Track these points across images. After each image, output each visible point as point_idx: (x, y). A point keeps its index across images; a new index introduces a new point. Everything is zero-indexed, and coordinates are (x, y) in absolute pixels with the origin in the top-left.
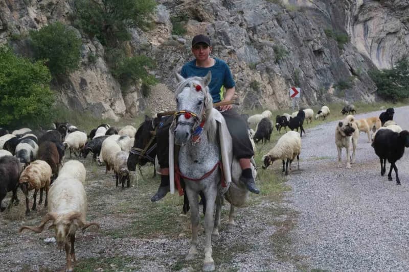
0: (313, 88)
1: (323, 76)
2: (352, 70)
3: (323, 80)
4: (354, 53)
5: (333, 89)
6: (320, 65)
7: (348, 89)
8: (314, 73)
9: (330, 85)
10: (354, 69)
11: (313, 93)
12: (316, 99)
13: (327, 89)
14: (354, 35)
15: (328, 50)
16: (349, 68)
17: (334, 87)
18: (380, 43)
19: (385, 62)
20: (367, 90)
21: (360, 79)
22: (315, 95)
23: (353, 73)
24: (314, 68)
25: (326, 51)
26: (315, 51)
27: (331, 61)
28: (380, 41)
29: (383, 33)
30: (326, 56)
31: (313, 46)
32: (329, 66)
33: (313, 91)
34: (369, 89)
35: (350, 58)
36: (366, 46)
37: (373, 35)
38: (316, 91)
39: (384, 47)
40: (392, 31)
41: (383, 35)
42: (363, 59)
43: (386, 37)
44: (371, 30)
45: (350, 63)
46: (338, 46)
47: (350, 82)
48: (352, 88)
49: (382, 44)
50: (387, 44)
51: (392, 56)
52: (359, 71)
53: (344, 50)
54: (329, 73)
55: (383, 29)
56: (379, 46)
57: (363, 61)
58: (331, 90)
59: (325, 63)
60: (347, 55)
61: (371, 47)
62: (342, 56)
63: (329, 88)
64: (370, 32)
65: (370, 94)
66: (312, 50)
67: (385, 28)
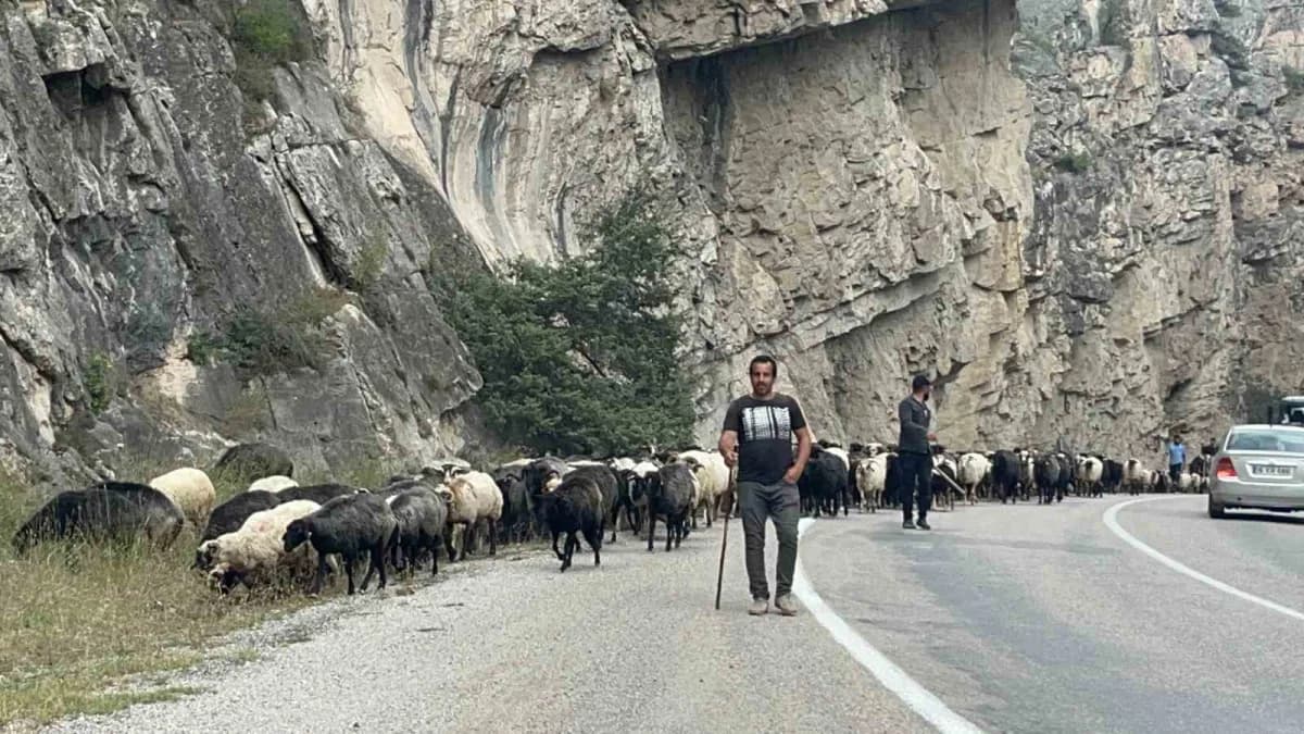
0: (28, 356)
1: (118, 268)
2: (322, 248)
3: (117, 298)
4: (338, 133)
5: (191, 371)
6: (95, 188)
7: (293, 372)
8: (40, 237)
9: (168, 340)
10: (339, 239)
11: (20, 395)
12: (48, 435)
13: (146, 363)
14: (347, 29)
15: (166, 92)
16: (308, 230)
17: (192, 355)
18: (497, 106)
19: (521, 221)
20: (413, 391)
21: (376, 313)
22: (40, 404)
23: (333, 272)
24: (39, 198)
25: (152, 94)
26: (57, 81)
27: (181, 166)
28: (499, 93)
29: (516, 44)
30: (144, 129)
31: (43, 39)
32: (160, 201)
33: (25, 372)
34: (431, 384)
35: (310, 163)
36: (417, 112)
37: (458, 48)
38: (48, 375)
39: (519, 132)
40: (569, 41)
41: (516, 56)
42: (396, 184)
43: (531, 71)
44: (448, 17)
45: (315, 200)
46: (239, 79)
47: (310, 330)
48: (320, 368)
49: (508, 115)
50: (538, 115)
51: (565, 191)
52: (368, 260)
53: (279, 106)
54: (163, 252)
55: (517, 22)
56: (490, 123)
57: (395, 198)
58: (177, 378)
59: (135, 179)
60: (292, 147)
61: (446, 119)
62: (260, 146)
63: (162, 362)
64: (443, 33)
65: (433, 422)
66: (37, 69)
67: (526, 17)
